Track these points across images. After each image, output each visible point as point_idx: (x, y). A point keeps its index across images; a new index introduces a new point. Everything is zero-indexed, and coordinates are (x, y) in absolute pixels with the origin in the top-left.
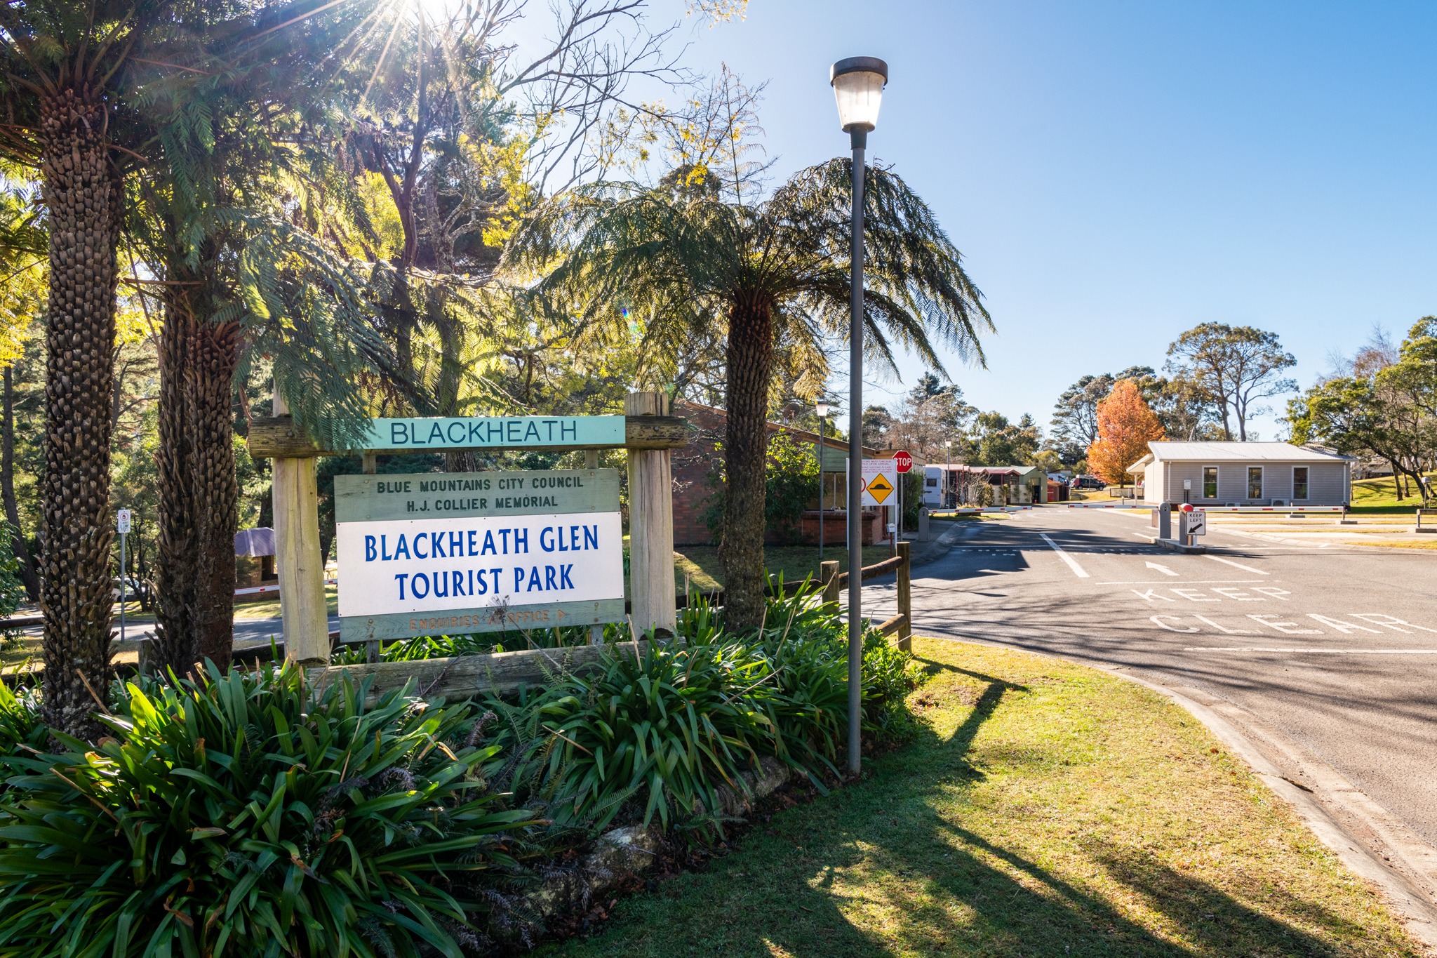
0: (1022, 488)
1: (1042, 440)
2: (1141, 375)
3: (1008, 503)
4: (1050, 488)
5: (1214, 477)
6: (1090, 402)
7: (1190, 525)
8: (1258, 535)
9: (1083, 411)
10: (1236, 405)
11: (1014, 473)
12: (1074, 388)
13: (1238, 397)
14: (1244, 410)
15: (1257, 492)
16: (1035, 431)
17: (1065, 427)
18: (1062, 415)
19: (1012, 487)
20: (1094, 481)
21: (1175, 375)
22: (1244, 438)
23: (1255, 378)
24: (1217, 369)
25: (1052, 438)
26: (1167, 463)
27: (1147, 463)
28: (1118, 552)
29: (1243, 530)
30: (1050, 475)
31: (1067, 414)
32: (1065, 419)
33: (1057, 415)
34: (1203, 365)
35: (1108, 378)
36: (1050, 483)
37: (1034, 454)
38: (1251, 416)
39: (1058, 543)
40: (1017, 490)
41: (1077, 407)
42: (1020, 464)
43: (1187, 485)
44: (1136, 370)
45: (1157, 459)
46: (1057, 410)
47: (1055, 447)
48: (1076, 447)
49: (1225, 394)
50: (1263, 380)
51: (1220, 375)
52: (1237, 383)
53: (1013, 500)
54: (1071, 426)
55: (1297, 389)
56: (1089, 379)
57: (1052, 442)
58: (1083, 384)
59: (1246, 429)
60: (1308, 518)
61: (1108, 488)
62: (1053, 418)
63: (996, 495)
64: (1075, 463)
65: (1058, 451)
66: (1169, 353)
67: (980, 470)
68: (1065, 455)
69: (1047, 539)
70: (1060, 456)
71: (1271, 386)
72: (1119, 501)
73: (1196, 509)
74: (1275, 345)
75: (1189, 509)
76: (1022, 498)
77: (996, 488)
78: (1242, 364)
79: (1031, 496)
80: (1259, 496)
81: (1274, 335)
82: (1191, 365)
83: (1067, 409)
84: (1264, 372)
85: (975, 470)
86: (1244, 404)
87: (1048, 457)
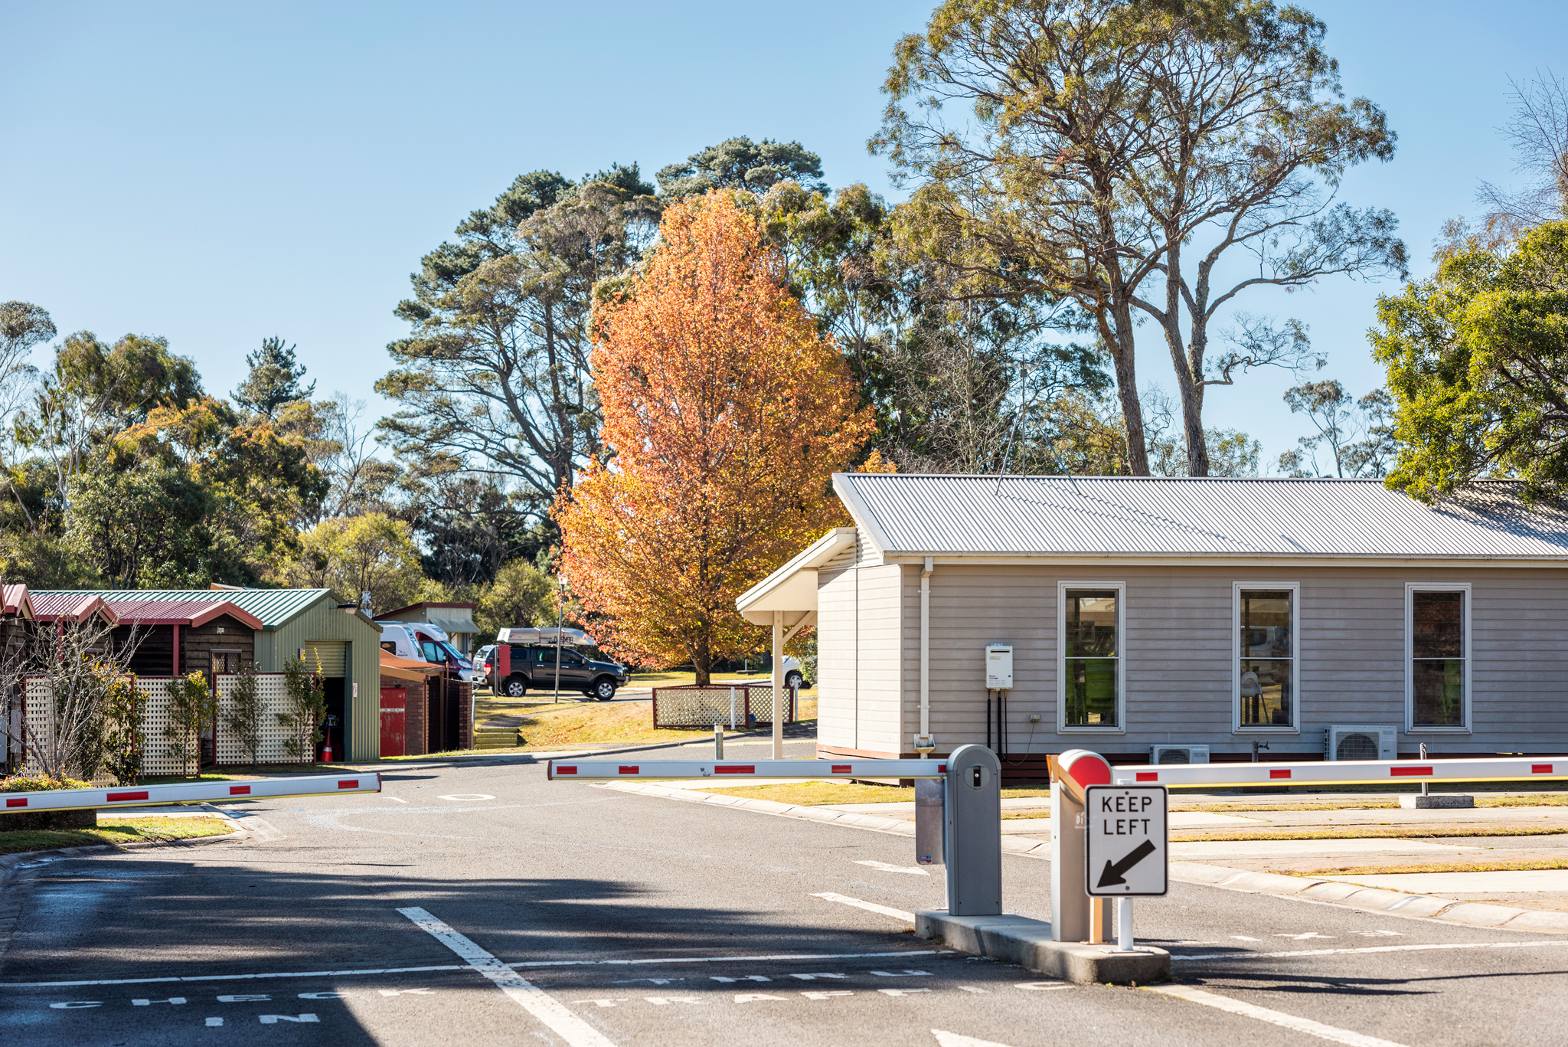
0: (271, 691)
1: (344, 464)
2: (765, 181)
3: (208, 762)
4: (392, 688)
5: (1105, 634)
6: (549, 296)
7: (1108, 850)
8: (1337, 889)
9: (520, 335)
10: (1169, 320)
11: (229, 620)
12: (481, 224)
13: (1176, 283)
14: (1200, 341)
15: (1272, 697)
16: (309, 422)
17: (443, 407)
18: (429, 351)
19: (225, 685)
20: (574, 657)
21: (917, 181)
22: (1200, 465)
23: (1238, 204)
24: (1092, 162)
25: (385, 456)
26: (913, 571)
27: (826, 573)
28: (782, 980)
29: (1268, 867)
30: (392, 630)
31: (450, 350)
32: (441, 372)
33: (400, 349)
34: (1032, 141)
35: (628, 184)
36: (388, 664)
37: (310, 534)
38: (1228, 365)
39: (501, 949)
40: (245, 697)
41: (498, 316)
42: (250, 578)
43: (1000, 670)
44: (744, 156)
45: (872, 550)
46: (405, 329)
47: (396, 497)
48: (492, 500)
49: (1128, 266)
50: (1273, 215)
51: (1104, 189)
52: (1171, 225)
53: (227, 748)
54: (467, 403)
55: (1399, 254)
56: (547, 188)
57: (388, 473)
58: (518, 210)
59: (1207, 423)
60: (1488, 811)
61: (635, 687)
62: (390, 365)
63: (154, 722)
64: (487, 575)
65: (414, 517)
66: (897, 84)
67: (79, 603)
68: (444, 537)
69: (437, 928)
70: (420, 541)
71: (1295, 241)
72: (699, 748)
73: (1123, 774)
74: (1314, 61)
75: (1091, 773)
76: (271, 740)
77: (153, 689)
78: (1188, 141)
79: (307, 729)
80: (1282, 717)
81: (1305, 21)
82: (978, 137)
83: (449, 325)
84: (1272, 181)
85: (48, 603)
86: (1200, 316)
87: (366, 547)
